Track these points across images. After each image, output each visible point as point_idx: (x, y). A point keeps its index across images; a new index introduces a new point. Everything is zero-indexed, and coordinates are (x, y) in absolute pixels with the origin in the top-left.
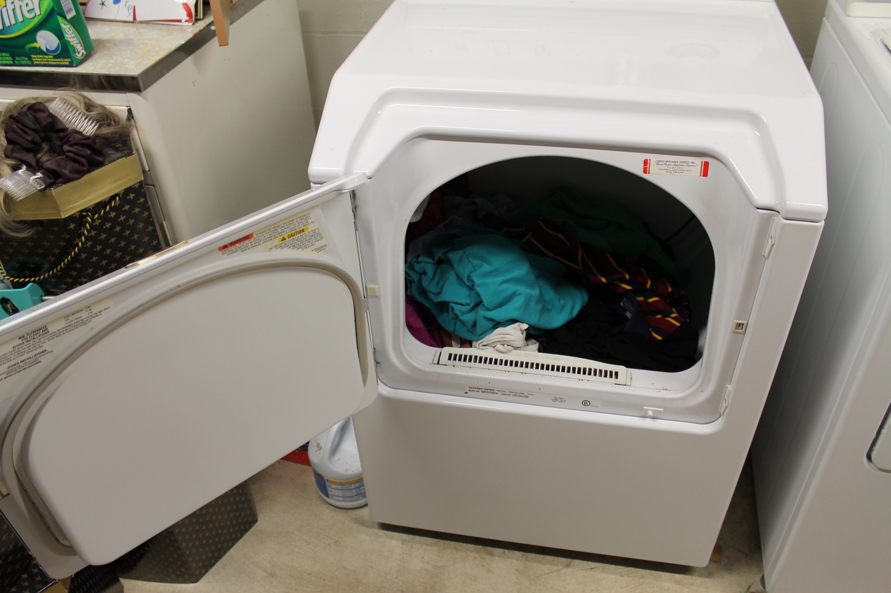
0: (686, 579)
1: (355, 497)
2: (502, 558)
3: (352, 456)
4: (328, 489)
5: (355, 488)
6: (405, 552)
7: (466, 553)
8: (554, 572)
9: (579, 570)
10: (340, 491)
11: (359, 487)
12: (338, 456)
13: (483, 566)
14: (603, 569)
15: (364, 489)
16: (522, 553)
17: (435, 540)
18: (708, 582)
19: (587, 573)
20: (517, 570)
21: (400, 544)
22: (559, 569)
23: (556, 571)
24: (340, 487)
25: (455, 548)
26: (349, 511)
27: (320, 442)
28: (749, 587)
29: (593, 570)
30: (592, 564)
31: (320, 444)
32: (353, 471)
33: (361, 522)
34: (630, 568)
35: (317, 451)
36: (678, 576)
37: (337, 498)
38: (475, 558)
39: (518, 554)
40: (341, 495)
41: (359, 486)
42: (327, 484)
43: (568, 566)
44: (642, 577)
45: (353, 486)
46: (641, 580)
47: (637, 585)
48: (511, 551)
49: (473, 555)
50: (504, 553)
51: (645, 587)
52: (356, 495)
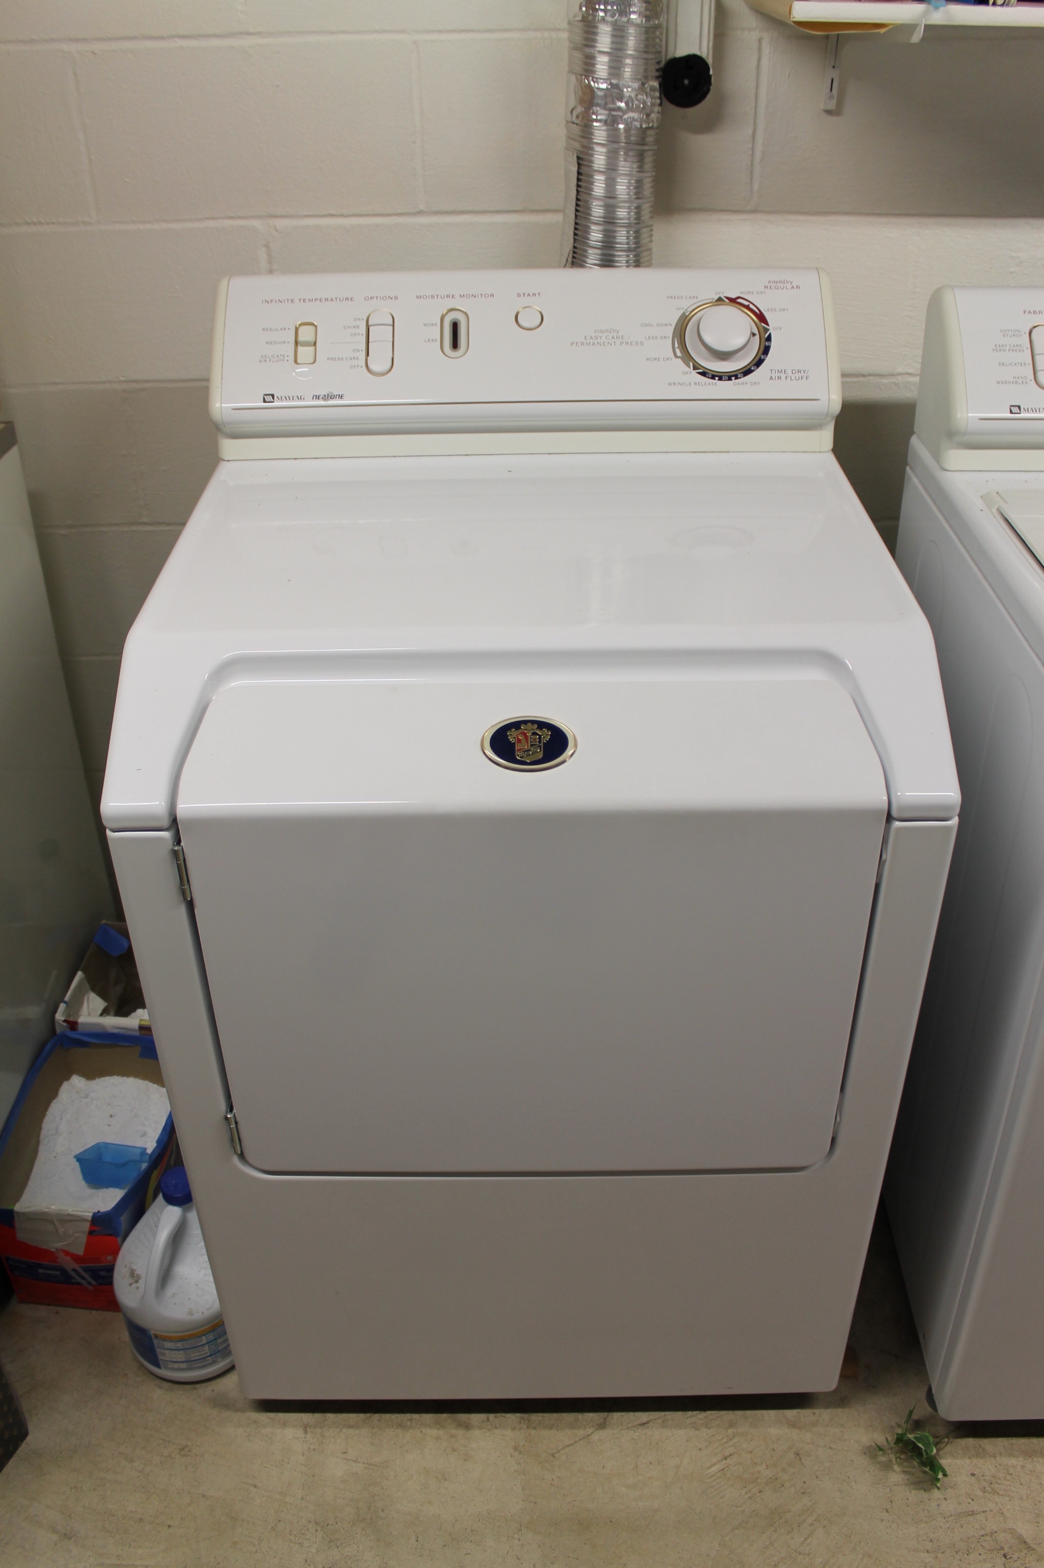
0: (804, 1416)
1: (209, 1358)
2: (487, 1429)
3: (197, 1285)
4: (158, 1351)
5: (208, 1343)
6: (312, 1447)
7: (421, 1432)
8: (580, 1440)
9: (622, 1429)
10: (182, 1352)
11: (216, 1339)
12: (171, 1289)
13: (454, 1450)
14: (663, 1421)
15: (227, 1340)
16: (518, 1415)
17: (362, 1415)
18: (841, 1414)
19: (637, 1434)
20: (515, 1448)
21: (300, 1433)
22: (589, 1433)
23: (584, 1438)
24: (179, 1345)
25: (401, 1426)
26: (198, 1386)
27: (134, 1267)
28: (911, 1412)
29: (646, 1425)
30: (644, 1416)
31: (136, 1270)
32: (202, 1313)
33: (223, 1404)
34: (709, 1413)
35: (131, 1285)
36: (790, 1414)
37: (176, 1366)
38: (438, 1438)
39: (512, 1418)
40: (183, 1360)
41: (214, 1338)
42: (155, 1342)
43: (602, 1426)
44: (731, 1425)
45: (204, 1340)
46: (730, 1431)
47: (724, 1441)
48: (499, 1415)
49: (434, 1432)
50: (488, 1419)
51: (739, 1441)
52: (211, 1356)
